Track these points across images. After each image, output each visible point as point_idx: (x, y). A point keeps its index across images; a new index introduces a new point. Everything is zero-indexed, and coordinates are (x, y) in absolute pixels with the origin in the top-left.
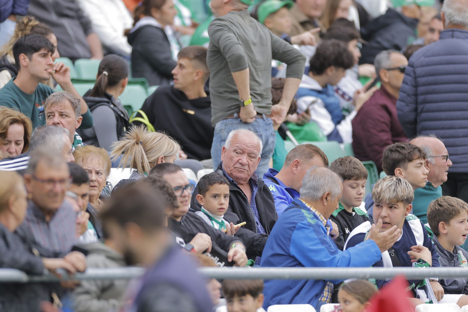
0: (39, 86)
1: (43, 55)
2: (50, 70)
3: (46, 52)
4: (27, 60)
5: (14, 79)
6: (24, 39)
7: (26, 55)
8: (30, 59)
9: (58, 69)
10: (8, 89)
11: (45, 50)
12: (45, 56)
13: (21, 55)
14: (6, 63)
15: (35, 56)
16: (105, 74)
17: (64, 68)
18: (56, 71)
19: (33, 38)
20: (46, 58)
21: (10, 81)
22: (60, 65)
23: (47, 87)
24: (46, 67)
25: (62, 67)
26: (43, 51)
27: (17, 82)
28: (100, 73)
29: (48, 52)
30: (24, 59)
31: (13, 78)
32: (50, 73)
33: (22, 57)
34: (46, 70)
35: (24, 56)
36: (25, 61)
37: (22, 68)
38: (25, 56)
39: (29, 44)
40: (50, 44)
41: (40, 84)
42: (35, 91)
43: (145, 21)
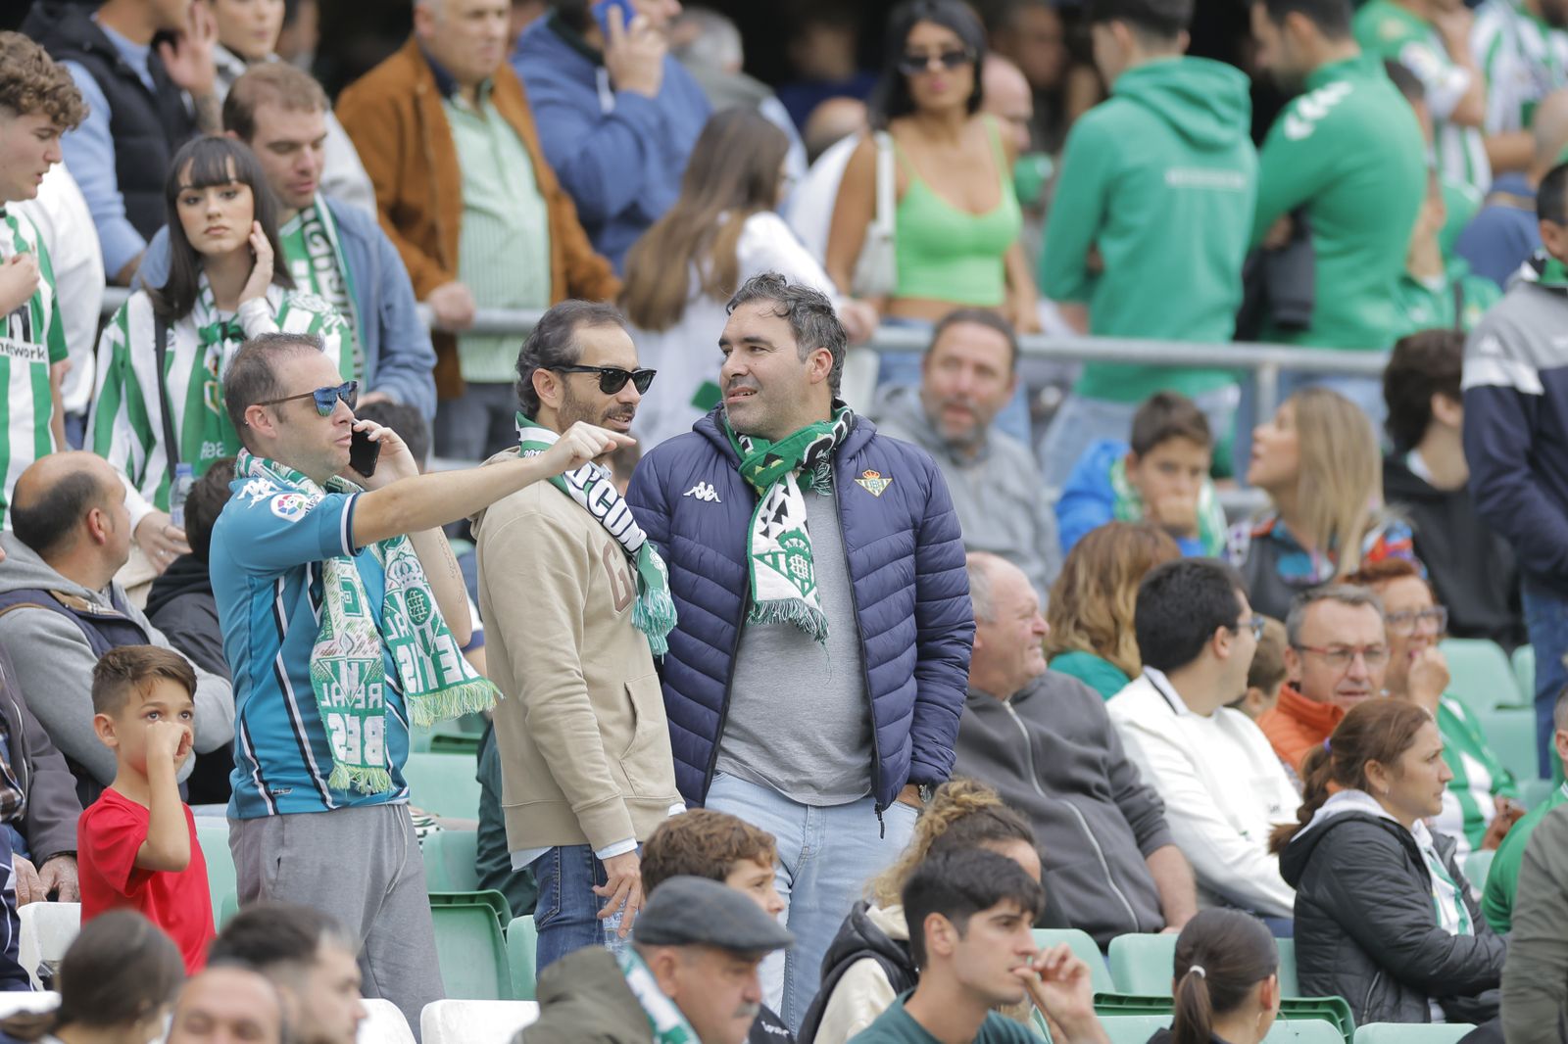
0: (989, 1020)
1: (1004, 920)
2: (1025, 971)
3: (1015, 911)
4: (951, 934)
5: (907, 999)
6: (944, 863)
7: (947, 916)
8: (962, 934)
9: (1052, 965)
10: (887, 1031)
11: (1013, 903)
12: (1010, 923)
13: (932, 919)
14: (872, 936)
15: (979, 922)
16: (1196, 973)
17: (1069, 965)
18: (1045, 974)
19: (975, 862)
20: (1012, 931)
21: (894, 1004)
22: (1059, 953)
23: (1019, 1025)
24: (1014, 960)
25: (1063, 959)
26: (1004, 909)
27: (917, 1009)
28: (1180, 969)
29: (1023, 911)
30: (939, 931)
31: (904, 995)
32: (1026, 982)
33: (935, 926)
34: (1012, 970)
35: (940, 923)
36: (944, 939)
37: (932, 960)
38: (945, 923)
39: (960, 881)
40: (1029, 885)
41: (992, 1014)
42: (978, 1037)
43: (1341, 802)
